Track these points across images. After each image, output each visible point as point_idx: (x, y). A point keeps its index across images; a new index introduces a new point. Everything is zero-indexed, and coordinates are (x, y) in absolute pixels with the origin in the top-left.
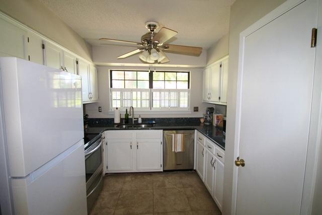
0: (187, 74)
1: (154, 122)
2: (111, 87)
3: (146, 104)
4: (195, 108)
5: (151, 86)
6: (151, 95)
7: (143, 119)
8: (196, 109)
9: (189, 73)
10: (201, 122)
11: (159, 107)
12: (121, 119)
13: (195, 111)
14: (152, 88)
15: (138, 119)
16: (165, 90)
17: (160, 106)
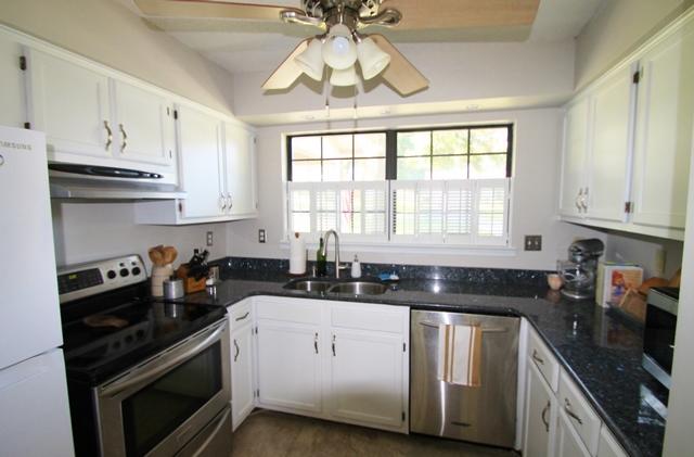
0: (506, 130)
1: (394, 277)
2: (289, 177)
3: (375, 224)
4: (527, 238)
5: (391, 173)
6: (392, 198)
7: (364, 266)
8: (533, 243)
9: (510, 127)
10: (549, 287)
11: (412, 232)
12: (309, 264)
13: (527, 248)
14: (395, 178)
15: (350, 264)
16: (432, 185)
17: (416, 231)
